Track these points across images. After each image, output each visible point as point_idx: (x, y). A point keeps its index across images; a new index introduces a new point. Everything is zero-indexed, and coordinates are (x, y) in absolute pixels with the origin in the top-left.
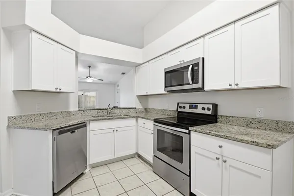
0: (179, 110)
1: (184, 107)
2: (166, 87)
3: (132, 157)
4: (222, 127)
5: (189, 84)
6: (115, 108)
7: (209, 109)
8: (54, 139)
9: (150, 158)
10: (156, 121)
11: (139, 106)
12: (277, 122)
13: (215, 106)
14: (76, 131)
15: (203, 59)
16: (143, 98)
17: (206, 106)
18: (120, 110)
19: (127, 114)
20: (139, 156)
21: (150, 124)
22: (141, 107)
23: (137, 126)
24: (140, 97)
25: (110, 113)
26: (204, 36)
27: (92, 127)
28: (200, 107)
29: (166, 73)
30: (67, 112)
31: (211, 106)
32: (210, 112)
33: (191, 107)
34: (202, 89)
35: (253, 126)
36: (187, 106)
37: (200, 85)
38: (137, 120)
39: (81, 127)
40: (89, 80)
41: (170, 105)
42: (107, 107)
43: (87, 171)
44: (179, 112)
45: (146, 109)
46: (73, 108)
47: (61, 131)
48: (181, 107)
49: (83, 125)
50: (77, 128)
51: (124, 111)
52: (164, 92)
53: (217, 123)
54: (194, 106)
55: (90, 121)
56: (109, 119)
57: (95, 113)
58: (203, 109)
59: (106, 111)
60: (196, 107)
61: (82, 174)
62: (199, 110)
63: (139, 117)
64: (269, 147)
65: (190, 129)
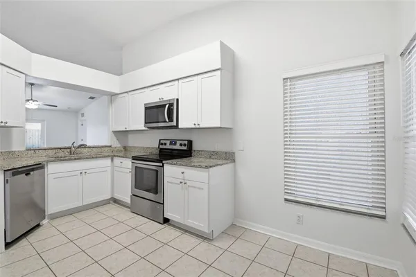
0: (161, 147)
1: (165, 144)
2: (146, 123)
3: (106, 202)
4: (195, 160)
5: (166, 122)
6: (81, 146)
7: (185, 145)
8: (6, 181)
9: (128, 200)
10: (134, 158)
11: (116, 144)
12: (226, 153)
13: (190, 142)
14: (32, 173)
15: (178, 100)
16: (121, 134)
17: (183, 142)
18: (90, 150)
19: (99, 153)
20: (116, 201)
21: (128, 164)
22: (119, 145)
23: (113, 166)
24: (116, 133)
25: (74, 153)
26: (178, 80)
27: (52, 169)
28: (178, 143)
29: (146, 108)
30: (10, 152)
31: (186, 142)
32: (185, 148)
33: (171, 143)
34: (177, 127)
35: (213, 157)
36: (168, 142)
37: (174, 123)
38: (112, 160)
39: (37, 169)
40: (32, 105)
41: (150, 142)
42: (71, 145)
43: (45, 222)
44: (161, 149)
45: (125, 148)
46: (17, 147)
47: (15, 172)
48: (162, 144)
49: (39, 167)
50: (33, 170)
51: (94, 149)
52: (144, 128)
53: (191, 156)
54: (173, 142)
55: (48, 162)
56: (75, 159)
57: (51, 153)
58: (181, 145)
59: (69, 150)
60: (175, 144)
61: (38, 226)
62: (177, 147)
63: (115, 156)
64: (207, 167)
65: (164, 162)
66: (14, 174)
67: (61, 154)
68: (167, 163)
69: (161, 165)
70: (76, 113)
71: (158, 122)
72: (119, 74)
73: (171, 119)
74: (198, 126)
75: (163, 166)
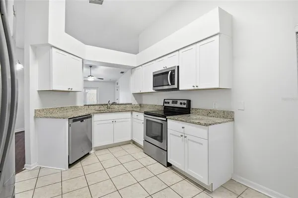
0: (165, 105)
1: (169, 103)
2: (154, 87)
3: (128, 143)
4: (193, 117)
5: (169, 85)
6: (114, 103)
7: (184, 104)
8: (70, 125)
9: (141, 143)
10: (146, 113)
11: (134, 102)
12: (224, 112)
13: (189, 102)
14: (84, 120)
15: (178, 67)
16: (138, 95)
17: (183, 102)
18: (119, 106)
19: (126, 108)
20: (134, 143)
21: (141, 116)
22: (137, 103)
23: (132, 118)
24: (134, 94)
25: (109, 107)
26: (178, 50)
27: (96, 118)
28: (179, 102)
29: (154, 76)
30: (75, 107)
31: (186, 102)
32: (185, 106)
33: (173, 102)
34: (178, 89)
35: (211, 115)
36: (171, 101)
37: (175, 86)
38: (132, 114)
39: (87, 118)
40: (91, 79)
41: (157, 101)
42: (107, 103)
43: (92, 152)
44: (165, 106)
45: (140, 105)
46: (80, 103)
47: (75, 120)
48: (166, 103)
49: (89, 116)
50: (85, 118)
51: (121, 106)
52: (153, 91)
53: (190, 113)
54: (175, 102)
55: (94, 113)
56: (109, 112)
57: (97, 107)
58: (181, 104)
59: (107, 106)
60: (176, 103)
61: (88, 154)
62: (178, 105)
63: (133, 111)
64: (206, 125)
65: (167, 117)
66: (74, 121)
67: (102, 108)
68: (170, 119)
69: (165, 119)
70: (114, 82)
71: (163, 86)
72: (136, 52)
73: (173, 83)
74: (196, 88)
75: (166, 121)
